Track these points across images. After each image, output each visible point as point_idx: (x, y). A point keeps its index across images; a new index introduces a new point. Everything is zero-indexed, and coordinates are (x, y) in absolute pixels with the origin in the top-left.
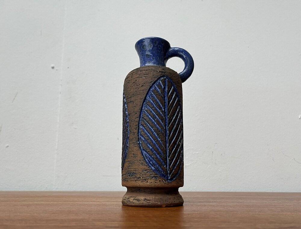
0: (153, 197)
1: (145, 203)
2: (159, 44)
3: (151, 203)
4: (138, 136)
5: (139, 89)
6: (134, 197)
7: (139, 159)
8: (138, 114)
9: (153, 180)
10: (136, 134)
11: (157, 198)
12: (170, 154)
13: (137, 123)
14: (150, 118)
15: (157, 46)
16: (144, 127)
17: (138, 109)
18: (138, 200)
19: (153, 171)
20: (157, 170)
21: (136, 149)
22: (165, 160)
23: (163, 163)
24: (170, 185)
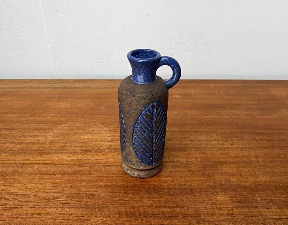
1: (138, 176)
2: (150, 65)
3: (142, 177)
4: (133, 141)
5: (133, 111)
6: (130, 171)
7: (133, 154)
9: (143, 167)
11: (145, 173)
12: (155, 151)
13: (132, 134)
14: (141, 133)
15: (148, 67)
16: (137, 137)
18: (133, 174)
19: (143, 162)
20: (146, 161)
21: (131, 148)
22: (152, 156)
23: (150, 157)
24: (154, 167)
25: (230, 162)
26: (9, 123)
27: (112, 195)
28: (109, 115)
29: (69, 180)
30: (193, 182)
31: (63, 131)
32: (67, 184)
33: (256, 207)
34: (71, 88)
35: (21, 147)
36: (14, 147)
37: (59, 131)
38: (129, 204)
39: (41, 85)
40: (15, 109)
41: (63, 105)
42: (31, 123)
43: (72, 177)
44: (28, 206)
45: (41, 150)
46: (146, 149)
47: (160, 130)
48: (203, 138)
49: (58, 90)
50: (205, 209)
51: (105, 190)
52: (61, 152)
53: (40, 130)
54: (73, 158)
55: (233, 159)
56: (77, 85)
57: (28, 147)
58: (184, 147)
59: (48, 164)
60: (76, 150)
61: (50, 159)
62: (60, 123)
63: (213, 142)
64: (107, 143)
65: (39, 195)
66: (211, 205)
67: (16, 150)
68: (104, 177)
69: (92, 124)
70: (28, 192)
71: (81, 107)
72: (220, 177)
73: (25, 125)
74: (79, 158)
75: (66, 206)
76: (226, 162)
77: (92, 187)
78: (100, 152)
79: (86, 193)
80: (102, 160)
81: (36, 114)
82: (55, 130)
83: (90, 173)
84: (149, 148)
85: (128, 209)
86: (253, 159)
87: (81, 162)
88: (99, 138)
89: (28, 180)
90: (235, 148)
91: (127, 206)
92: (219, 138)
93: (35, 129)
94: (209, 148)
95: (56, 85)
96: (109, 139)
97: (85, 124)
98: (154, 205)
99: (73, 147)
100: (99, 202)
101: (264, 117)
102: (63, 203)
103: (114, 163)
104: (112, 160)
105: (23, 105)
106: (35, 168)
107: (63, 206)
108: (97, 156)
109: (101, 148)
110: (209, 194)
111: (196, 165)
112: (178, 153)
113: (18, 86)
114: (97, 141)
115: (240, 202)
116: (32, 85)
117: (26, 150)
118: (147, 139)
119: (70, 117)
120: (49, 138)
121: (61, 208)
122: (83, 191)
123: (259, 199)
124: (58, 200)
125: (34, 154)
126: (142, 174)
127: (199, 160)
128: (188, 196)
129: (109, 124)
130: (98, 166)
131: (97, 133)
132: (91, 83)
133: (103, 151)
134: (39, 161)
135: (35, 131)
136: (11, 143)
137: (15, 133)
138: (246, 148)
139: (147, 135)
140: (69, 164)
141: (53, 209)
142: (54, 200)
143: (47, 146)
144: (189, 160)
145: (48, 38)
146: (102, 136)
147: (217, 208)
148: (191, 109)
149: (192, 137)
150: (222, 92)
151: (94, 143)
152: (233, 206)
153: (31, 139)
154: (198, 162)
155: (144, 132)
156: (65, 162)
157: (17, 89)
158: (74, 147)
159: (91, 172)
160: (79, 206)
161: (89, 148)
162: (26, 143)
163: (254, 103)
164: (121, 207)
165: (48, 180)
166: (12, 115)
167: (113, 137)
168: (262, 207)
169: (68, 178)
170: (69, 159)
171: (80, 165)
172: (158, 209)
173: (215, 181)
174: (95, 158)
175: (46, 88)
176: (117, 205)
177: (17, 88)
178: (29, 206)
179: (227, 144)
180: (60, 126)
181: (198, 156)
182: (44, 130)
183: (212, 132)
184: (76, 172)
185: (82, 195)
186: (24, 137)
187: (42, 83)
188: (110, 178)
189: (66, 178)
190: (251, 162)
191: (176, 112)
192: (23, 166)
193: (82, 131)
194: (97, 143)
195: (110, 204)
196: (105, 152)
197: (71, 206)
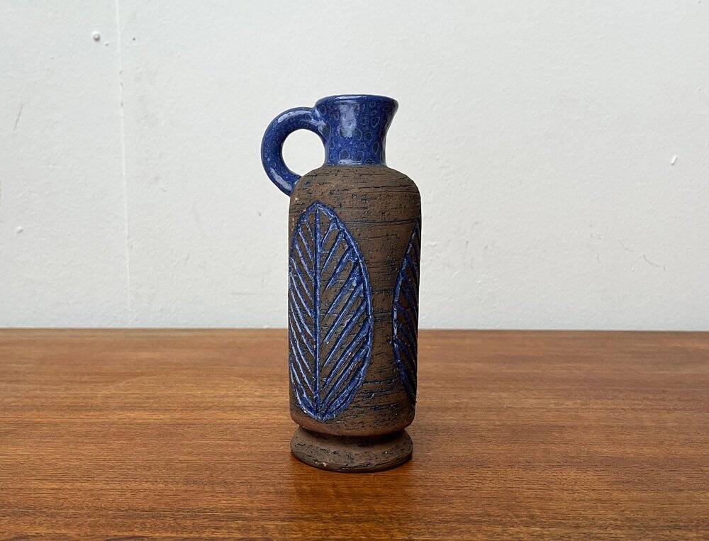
25: (585, 427)
26: (11, 374)
27: (259, 466)
31: (140, 384)
32: (140, 449)
34: (168, 336)
35: (32, 402)
36: (13, 402)
37: (130, 384)
39: (99, 334)
40: (30, 358)
41: (145, 355)
43: (154, 441)
44: (29, 478)
45: (82, 406)
48: (503, 395)
49: (137, 339)
52: (132, 409)
53: (83, 382)
54: (162, 417)
56: (184, 334)
57: (50, 402)
58: (454, 406)
60: (170, 406)
61: (101, 417)
62: (135, 375)
64: (250, 399)
65: (60, 464)
67: (17, 406)
69: (215, 377)
71: (190, 357)
74: (178, 416)
75: (131, 479)
76: (573, 427)
77: (206, 454)
78: (232, 410)
79: (188, 463)
80: (235, 419)
82: (121, 382)
87: (180, 421)
88: (229, 392)
89: (38, 442)
93: (71, 381)
96: (257, 394)
99: (164, 403)
101: (661, 372)
103: (267, 424)
104: (263, 420)
105: (50, 354)
107: (125, 479)
108: (221, 414)
109: (235, 405)
114: (226, 396)
117: (42, 406)
120: (105, 392)
121: (116, 482)
122: (180, 459)
124: (111, 470)
125: (62, 410)
127: (497, 423)
129: (256, 377)
130: (224, 427)
131: (225, 387)
133: (240, 408)
134: (71, 419)
135: (72, 383)
136: (9, 397)
137: (20, 386)
140: (149, 424)
141: (97, 483)
143: (97, 401)
144: (471, 422)
145: (128, 238)
146: (239, 390)
148: (466, 362)
149: (475, 394)
151: (217, 399)
153: (58, 392)
156: (140, 421)
158: (167, 403)
160: (169, 480)
161: (204, 404)
162: (45, 397)
165: (92, 443)
166: (20, 365)
167: (266, 392)
169: (144, 442)
170: (150, 417)
171: (176, 425)
173: (547, 452)
174: (219, 417)
175: (109, 337)
178: (33, 478)
180: (135, 378)
181: (495, 418)
182: (94, 382)
183: (527, 389)
185: (178, 465)
186: (43, 390)
190: (644, 428)
193: (190, 385)
194: (225, 399)
196: (245, 410)
197: (145, 480)
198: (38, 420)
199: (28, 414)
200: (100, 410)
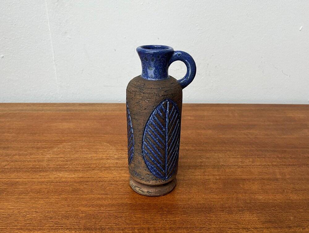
0: (154, 190)
1: (148, 194)
2: (162, 57)
3: (152, 194)
4: (142, 149)
5: (143, 111)
6: (139, 188)
7: (143, 166)
8: (141, 132)
9: (154, 182)
10: (140, 148)
11: (157, 190)
12: (168, 162)
13: (141, 139)
14: (152, 137)
15: (160, 60)
16: (147, 144)
17: (141, 127)
18: (143, 191)
19: (154, 175)
20: (157, 174)
21: (140, 158)
22: (164, 167)
23: (162, 169)
24: (167, 182)
25: (253, 180)
26: (4, 142)
27: (116, 215)
28: (116, 134)
29: (66, 199)
30: (213, 200)
31: (64, 149)
32: (64, 202)
33: (290, 227)
34: (76, 110)
35: (15, 165)
36: (6, 165)
37: (59, 149)
38: (137, 225)
39: (44, 108)
40: (13, 129)
41: (65, 125)
42: (29, 142)
43: (70, 196)
44: (14, 228)
45: (37, 168)
46: (158, 158)
47: (174, 136)
48: (220, 155)
49: (62, 112)
50: (229, 230)
51: (109, 209)
52: (60, 170)
53: (38, 148)
54: (74, 176)
55: (256, 176)
56: (83, 108)
57: (23, 165)
58: (199, 164)
59: (43, 182)
60: (77, 168)
61: (46, 177)
62: (61, 142)
63: (232, 160)
64: (112, 161)
65: (28, 216)
66: (236, 225)
67: (8, 168)
68: (108, 196)
69: (97, 143)
70: (16, 211)
71: (86, 127)
72: (244, 194)
73: (22, 143)
74: (81, 175)
75: (60, 227)
76: (249, 180)
77: (93, 206)
78: (105, 170)
79: (85, 213)
80: (106, 178)
81: (35, 134)
82: (55, 148)
83: (92, 191)
84: (161, 158)
85: (136, 231)
86: (279, 176)
87: (82, 179)
88: (104, 156)
89: (18, 198)
90: (257, 165)
91: (135, 226)
92: (238, 156)
93: (32, 147)
94: (228, 166)
95: (60, 108)
96: (116, 157)
97: (90, 143)
98: (167, 225)
99: (74, 165)
100: (101, 222)
101: (284, 136)
102: (56, 224)
103: (120, 181)
104: (118, 178)
105: (23, 125)
106: (27, 186)
107: (57, 228)
108: (100, 174)
109: (106, 166)
110: (232, 213)
111: (215, 183)
112: (193, 170)
113: (20, 108)
114: (102, 159)
115: (270, 222)
116: (35, 108)
117: (19, 168)
118: (159, 146)
119: (72, 136)
120: (48, 156)
121: (53, 230)
122: (82, 210)
123: (292, 218)
124: (51, 221)
125: (28, 172)
126: (152, 191)
127: (218, 177)
128: (208, 215)
129: (115, 143)
130: (101, 184)
131: (102, 151)
132: (98, 106)
133: (108, 168)
134: (33, 179)
135: (33, 149)
136: (4, 161)
137: (9, 152)
138: (268, 165)
139: (159, 140)
140: (68, 182)
141: (44, 231)
142: (46, 221)
143: (44, 164)
144: (207, 177)
145: (55, 61)
146: (108, 154)
147: (243, 228)
148: (205, 129)
149: (208, 155)
150: (236, 115)
151: (98, 161)
152: (262, 227)
153: (27, 157)
154: (216, 180)
155: (156, 137)
156: (64, 180)
157: (18, 112)
158: (76, 165)
159: (94, 191)
160: (77, 227)
161: (92, 166)
162: (21, 161)
163: (272, 123)
164: (128, 228)
165: (42, 198)
166: (9, 135)
167: (119, 155)
168: (297, 227)
169: (66, 197)
170: (68, 177)
171: (80, 183)
172: (173, 230)
173: (237, 199)
174: (99, 176)
175: (50, 110)
176: (123, 226)
177: (18, 110)
179: (248, 162)
180: (61, 144)
181: (217, 173)
182: (43, 148)
183: (230, 151)
184: (75, 191)
185: (81, 215)
186: (19, 155)
187: (45, 106)
188: (115, 197)
189: (64, 196)
190: (277, 179)
191: (189, 132)
192: (14, 184)
193: (86, 150)
194: (102, 161)
195: (114, 224)
196: (110, 170)
197: (66, 228)
198: (18, 180)
199: (13, 176)
200: (46, 171)
